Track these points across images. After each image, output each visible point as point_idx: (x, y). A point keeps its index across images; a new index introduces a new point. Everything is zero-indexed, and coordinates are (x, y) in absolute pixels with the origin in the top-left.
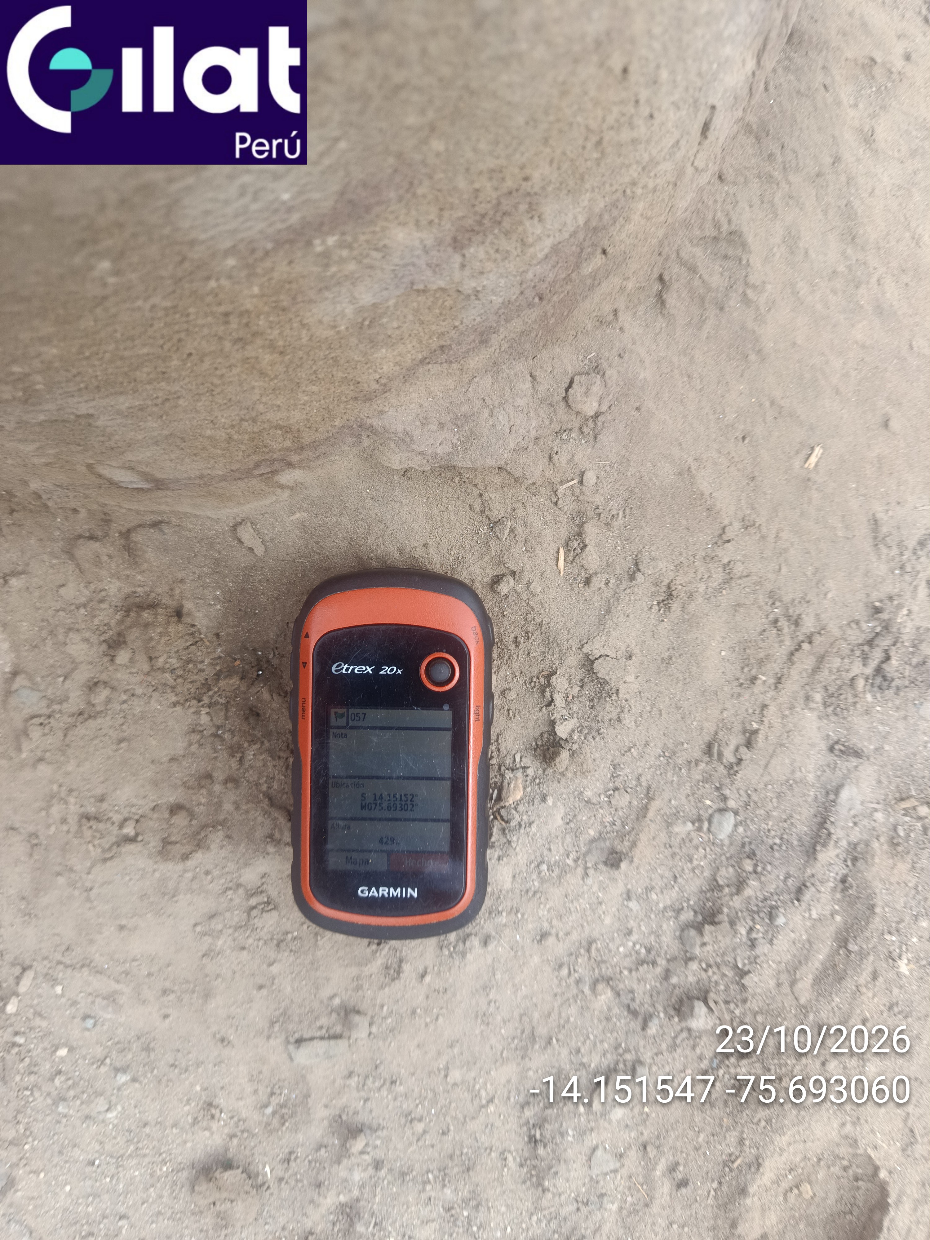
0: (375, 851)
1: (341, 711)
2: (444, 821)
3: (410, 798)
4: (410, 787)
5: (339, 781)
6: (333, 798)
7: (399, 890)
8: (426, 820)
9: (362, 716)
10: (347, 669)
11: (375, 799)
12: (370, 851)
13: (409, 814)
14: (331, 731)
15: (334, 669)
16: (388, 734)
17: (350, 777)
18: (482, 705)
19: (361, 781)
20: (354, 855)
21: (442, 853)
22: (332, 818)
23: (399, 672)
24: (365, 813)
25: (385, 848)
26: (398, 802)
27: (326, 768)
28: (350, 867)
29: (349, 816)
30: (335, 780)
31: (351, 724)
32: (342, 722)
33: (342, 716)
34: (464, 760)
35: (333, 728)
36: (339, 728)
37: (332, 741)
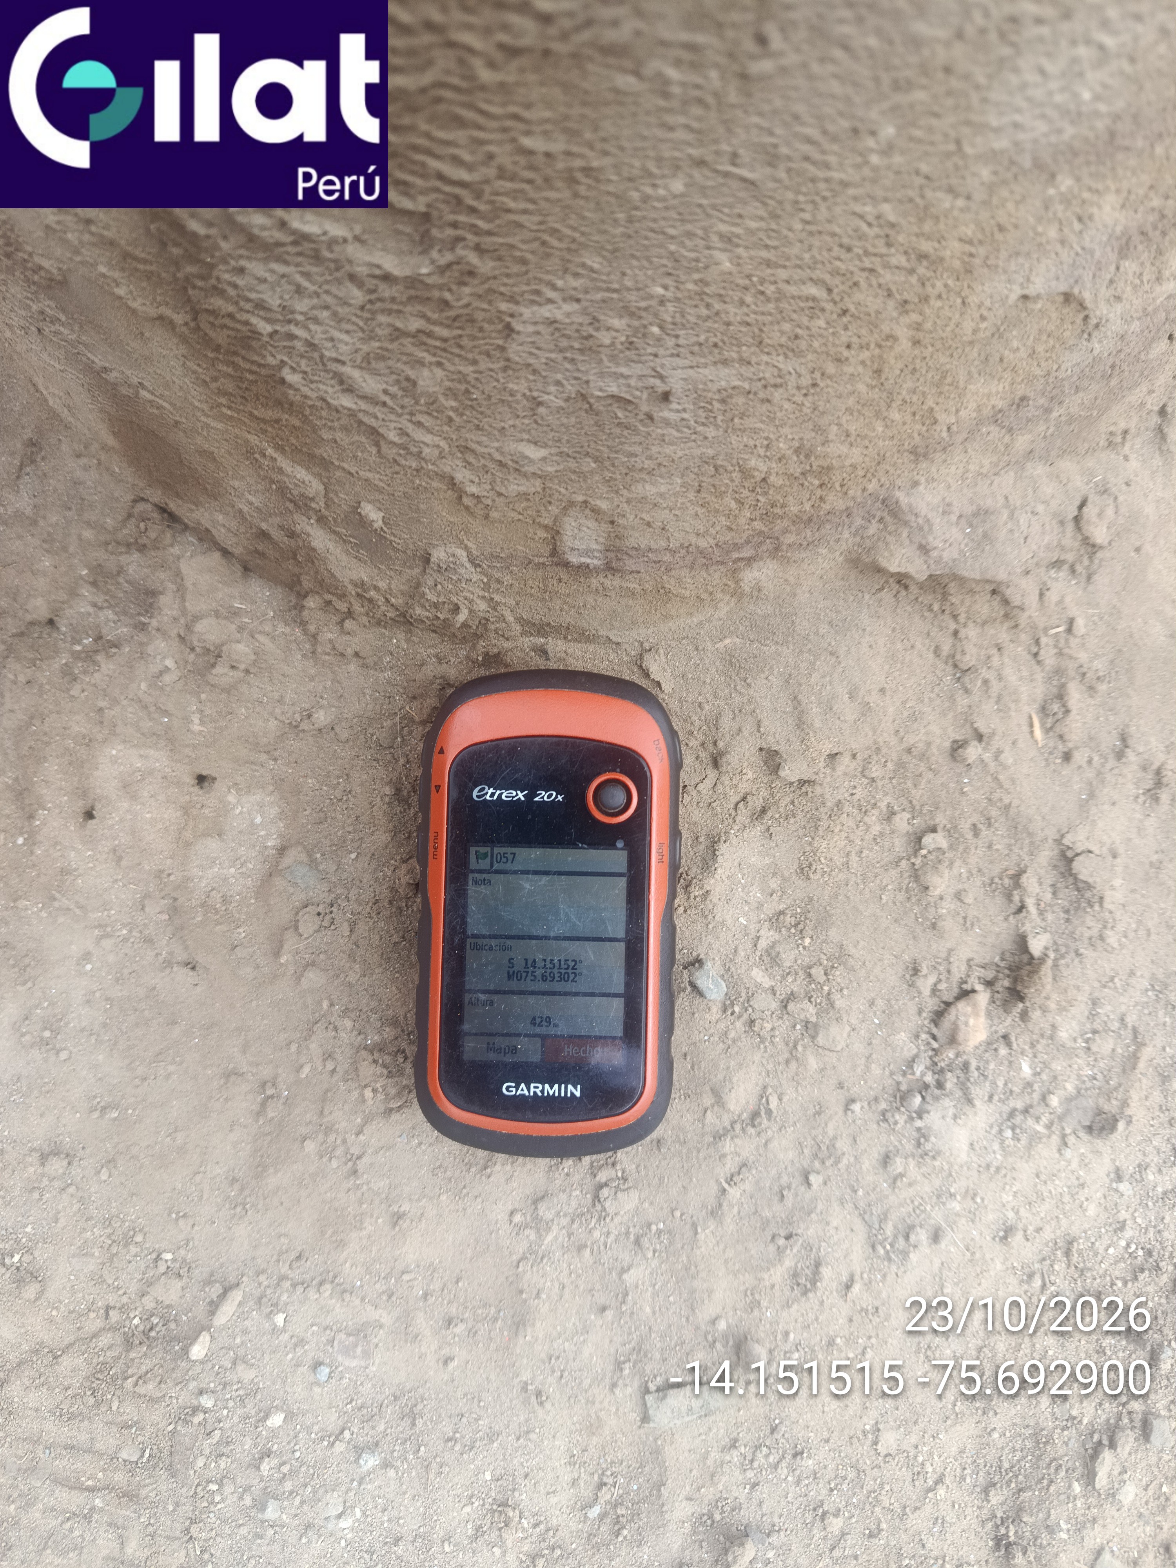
0: (526, 1035)
1: (483, 850)
2: (616, 995)
3: (572, 964)
4: (573, 948)
5: (480, 941)
6: (472, 963)
7: (556, 1086)
8: (593, 995)
9: (510, 857)
10: (492, 795)
11: (526, 966)
12: (519, 1035)
13: (570, 987)
14: (471, 876)
15: (475, 794)
16: (545, 879)
17: (495, 937)
18: (667, 842)
19: (508, 942)
20: (497, 1040)
21: (614, 1038)
22: (470, 991)
23: (560, 798)
24: (514, 985)
25: (538, 1030)
26: (556, 971)
27: (464, 923)
28: (492, 1056)
29: (492, 987)
30: (473, 940)
31: (496, 866)
32: (485, 864)
33: (485, 855)
34: (642, 913)
35: (473, 871)
36: (480, 871)
37: (471, 889)
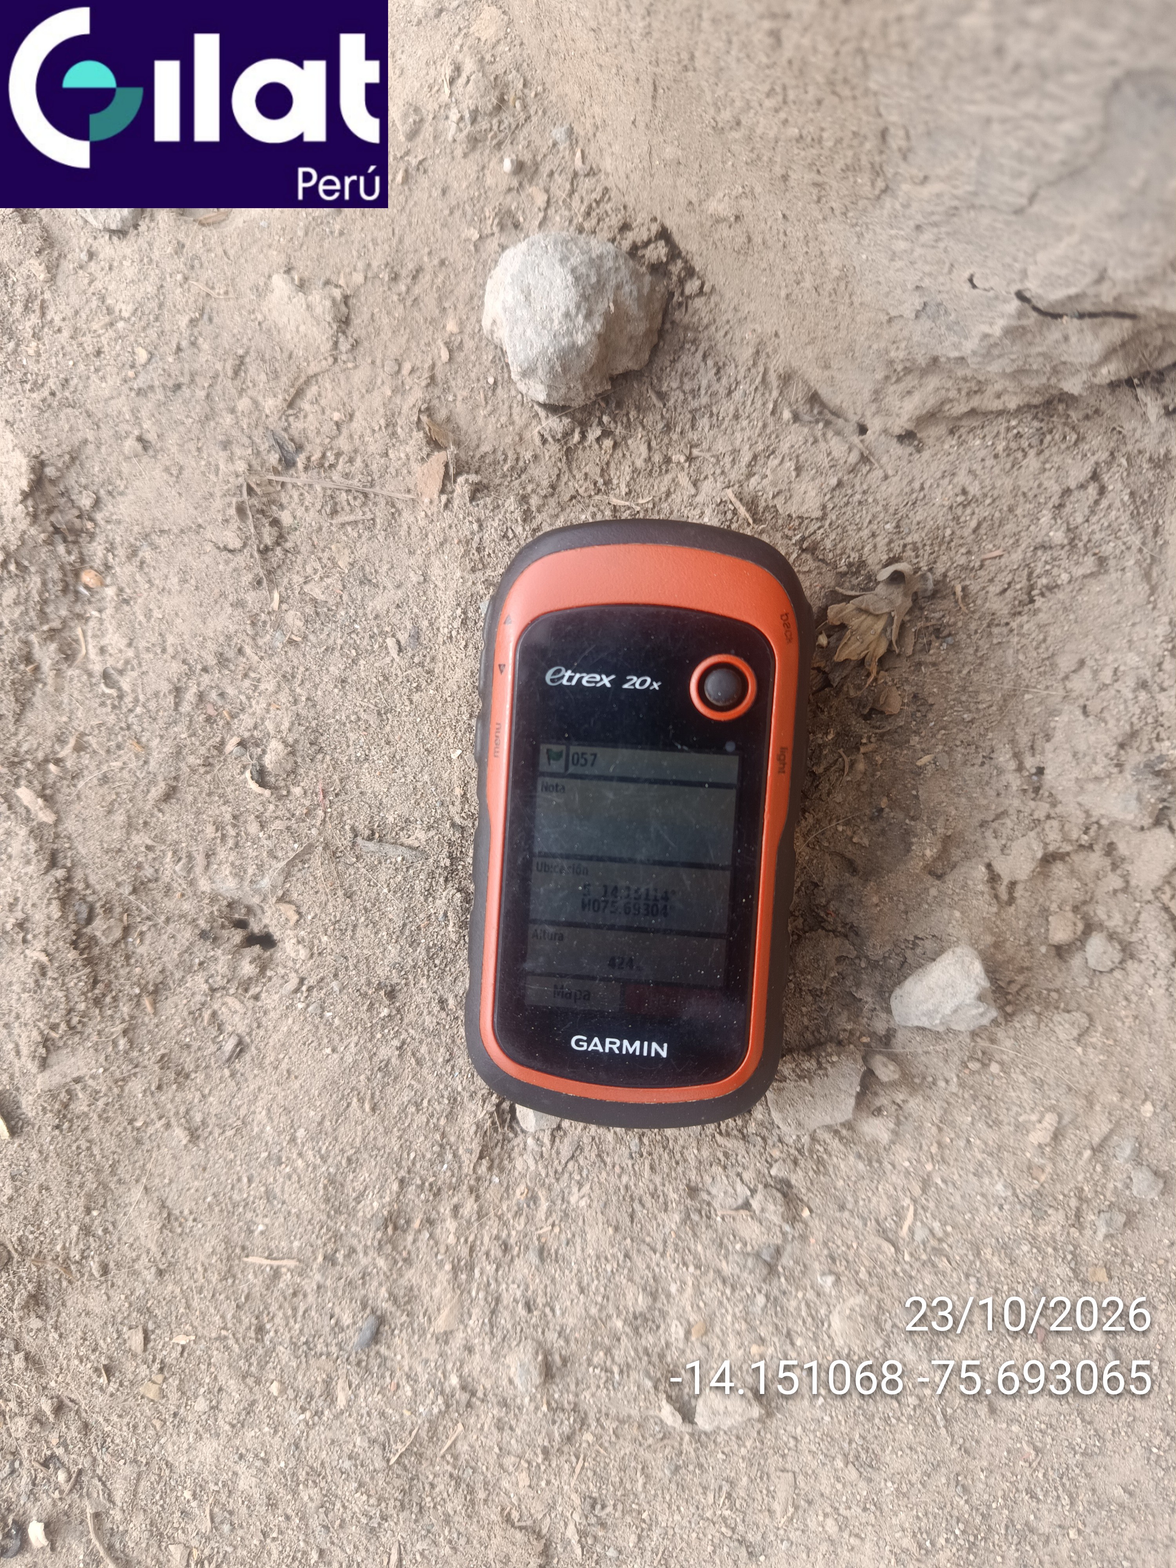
0: (602, 979)
1: (555, 748)
2: (716, 936)
3: (662, 895)
5: (549, 861)
6: (539, 887)
7: (637, 1044)
8: (687, 934)
9: (590, 758)
10: (570, 679)
11: (605, 895)
12: (594, 978)
13: (659, 922)
14: (540, 781)
15: (548, 677)
16: (632, 789)
17: (567, 856)
18: (789, 745)
19: (585, 864)
20: (568, 983)
21: (712, 987)
22: (534, 921)
23: (656, 686)
24: (590, 917)
25: (617, 974)
26: (642, 902)
27: (532, 838)
28: (560, 1002)
29: (562, 919)
30: (540, 860)
31: (572, 769)
33: (559, 755)
34: (755, 836)
35: (543, 774)
36: (553, 775)
37: (542, 797)
